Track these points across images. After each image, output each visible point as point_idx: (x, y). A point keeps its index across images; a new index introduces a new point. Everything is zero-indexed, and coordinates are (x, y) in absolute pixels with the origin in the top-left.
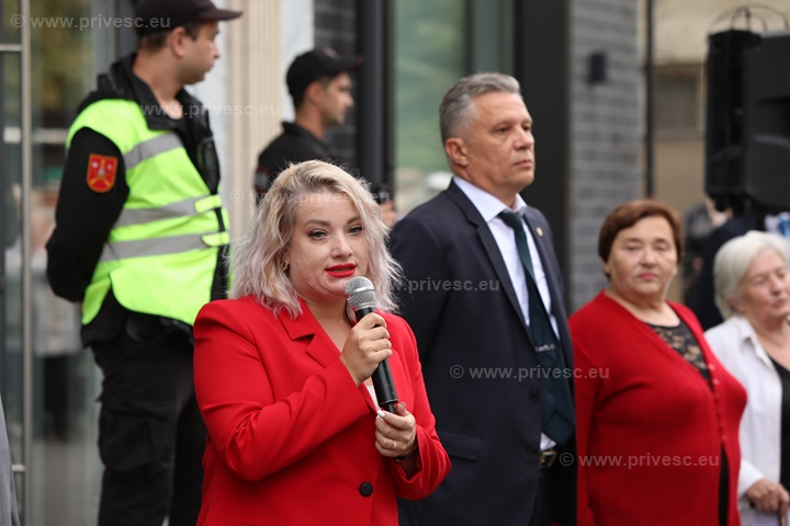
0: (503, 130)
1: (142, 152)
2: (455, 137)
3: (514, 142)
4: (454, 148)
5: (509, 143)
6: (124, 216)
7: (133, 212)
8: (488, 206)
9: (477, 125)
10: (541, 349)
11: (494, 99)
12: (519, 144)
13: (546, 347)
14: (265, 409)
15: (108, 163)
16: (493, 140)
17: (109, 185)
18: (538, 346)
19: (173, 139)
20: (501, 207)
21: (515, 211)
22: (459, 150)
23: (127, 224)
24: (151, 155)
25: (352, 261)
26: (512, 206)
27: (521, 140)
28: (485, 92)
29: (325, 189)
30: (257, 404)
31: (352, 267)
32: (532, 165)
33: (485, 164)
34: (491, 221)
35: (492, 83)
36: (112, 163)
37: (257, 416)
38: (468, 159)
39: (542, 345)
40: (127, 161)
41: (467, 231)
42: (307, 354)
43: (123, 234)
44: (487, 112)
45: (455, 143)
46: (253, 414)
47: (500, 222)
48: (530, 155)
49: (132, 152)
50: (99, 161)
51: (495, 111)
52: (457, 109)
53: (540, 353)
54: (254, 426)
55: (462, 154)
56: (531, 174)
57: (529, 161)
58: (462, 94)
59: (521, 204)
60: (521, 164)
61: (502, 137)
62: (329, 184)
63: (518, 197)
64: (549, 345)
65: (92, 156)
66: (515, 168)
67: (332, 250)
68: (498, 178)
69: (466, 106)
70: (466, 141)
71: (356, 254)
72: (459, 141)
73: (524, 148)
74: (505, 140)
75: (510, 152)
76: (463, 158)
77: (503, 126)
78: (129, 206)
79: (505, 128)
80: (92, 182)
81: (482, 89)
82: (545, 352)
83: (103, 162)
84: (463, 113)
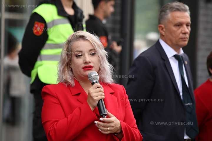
0: (178, 25)
1: (54, 23)
2: (162, 24)
3: (182, 31)
4: (161, 28)
5: (180, 31)
6: (46, 46)
7: (49, 45)
8: (170, 52)
9: (170, 22)
10: (187, 104)
11: (178, 14)
12: (183, 32)
13: (189, 104)
14: (60, 121)
15: (41, 25)
16: (174, 29)
17: (41, 33)
18: (186, 103)
19: (66, 20)
20: (175, 53)
21: (179, 54)
22: (162, 29)
23: (47, 49)
24: (57, 24)
25: (91, 64)
26: (179, 53)
27: (184, 30)
28: (175, 11)
29: (81, 39)
30: (57, 119)
31: (91, 67)
32: (187, 40)
33: (170, 36)
34: (170, 58)
35: (178, 8)
36: (42, 25)
37: (57, 124)
38: (165, 33)
39: (188, 103)
40: (48, 25)
41: (161, 62)
42: (78, 100)
43: (45, 52)
44: (174, 18)
45: (161, 27)
46: (56, 123)
47: (174, 58)
48: (188, 36)
49: (50, 23)
50: (38, 24)
51: (177, 18)
52: (164, 15)
53: (186, 106)
54: (55, 127)
55: (163, 31)
56: (186, 43)
57: (187, 38)
58: (167, 10)
59: (182, 52)
60: (183, 39)
61: (178, 28)
62: (83, 37)
63: (181, 50)
64: (190, 103)
65: (36, 22)
66: (181, 40)
67: (84, 61)
68: (174, 42)
69: (167, 14)
70: (165, 27)
71: (93, 62)
72: (163, 26)
73: (185, 33)
74: (179, 29)
75: (180, 34)
76: (163, 32)
77: (178, 24)
78: (48, 42)
79: (180, 25)
80: (35, 31)
81: (174, 9)
82: (188, 106)
83: (39, 25)
84: (166, 17)
